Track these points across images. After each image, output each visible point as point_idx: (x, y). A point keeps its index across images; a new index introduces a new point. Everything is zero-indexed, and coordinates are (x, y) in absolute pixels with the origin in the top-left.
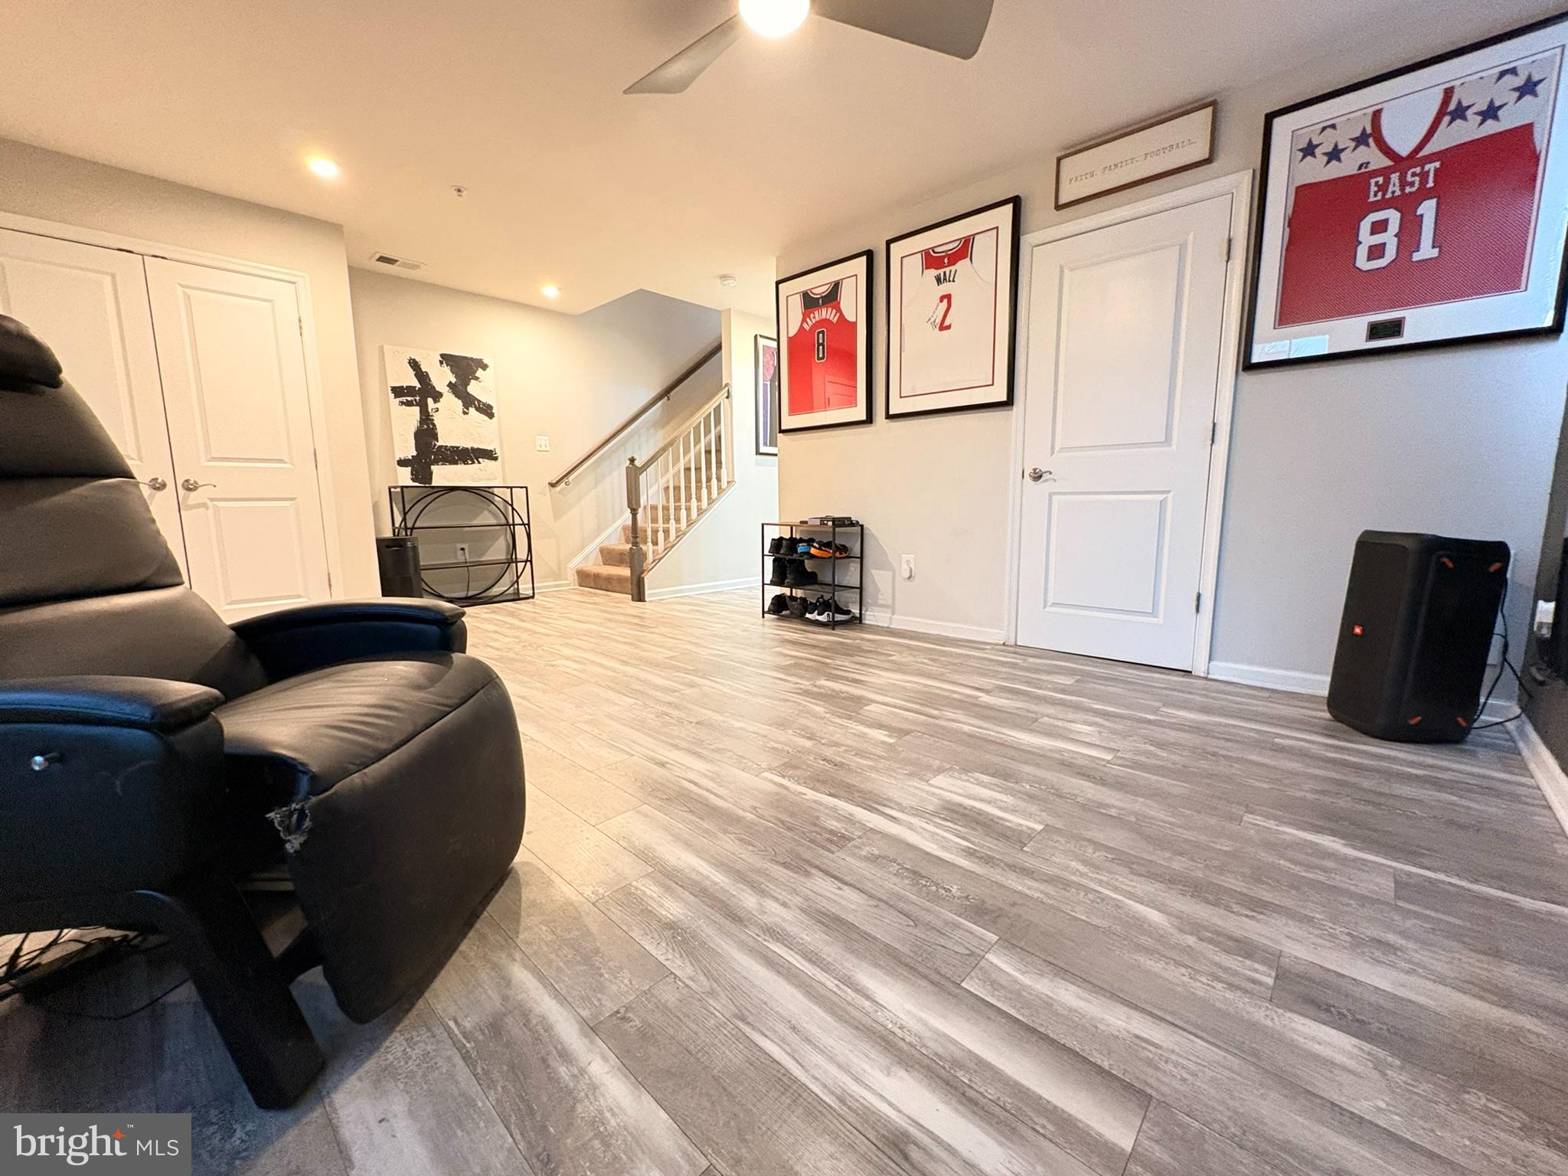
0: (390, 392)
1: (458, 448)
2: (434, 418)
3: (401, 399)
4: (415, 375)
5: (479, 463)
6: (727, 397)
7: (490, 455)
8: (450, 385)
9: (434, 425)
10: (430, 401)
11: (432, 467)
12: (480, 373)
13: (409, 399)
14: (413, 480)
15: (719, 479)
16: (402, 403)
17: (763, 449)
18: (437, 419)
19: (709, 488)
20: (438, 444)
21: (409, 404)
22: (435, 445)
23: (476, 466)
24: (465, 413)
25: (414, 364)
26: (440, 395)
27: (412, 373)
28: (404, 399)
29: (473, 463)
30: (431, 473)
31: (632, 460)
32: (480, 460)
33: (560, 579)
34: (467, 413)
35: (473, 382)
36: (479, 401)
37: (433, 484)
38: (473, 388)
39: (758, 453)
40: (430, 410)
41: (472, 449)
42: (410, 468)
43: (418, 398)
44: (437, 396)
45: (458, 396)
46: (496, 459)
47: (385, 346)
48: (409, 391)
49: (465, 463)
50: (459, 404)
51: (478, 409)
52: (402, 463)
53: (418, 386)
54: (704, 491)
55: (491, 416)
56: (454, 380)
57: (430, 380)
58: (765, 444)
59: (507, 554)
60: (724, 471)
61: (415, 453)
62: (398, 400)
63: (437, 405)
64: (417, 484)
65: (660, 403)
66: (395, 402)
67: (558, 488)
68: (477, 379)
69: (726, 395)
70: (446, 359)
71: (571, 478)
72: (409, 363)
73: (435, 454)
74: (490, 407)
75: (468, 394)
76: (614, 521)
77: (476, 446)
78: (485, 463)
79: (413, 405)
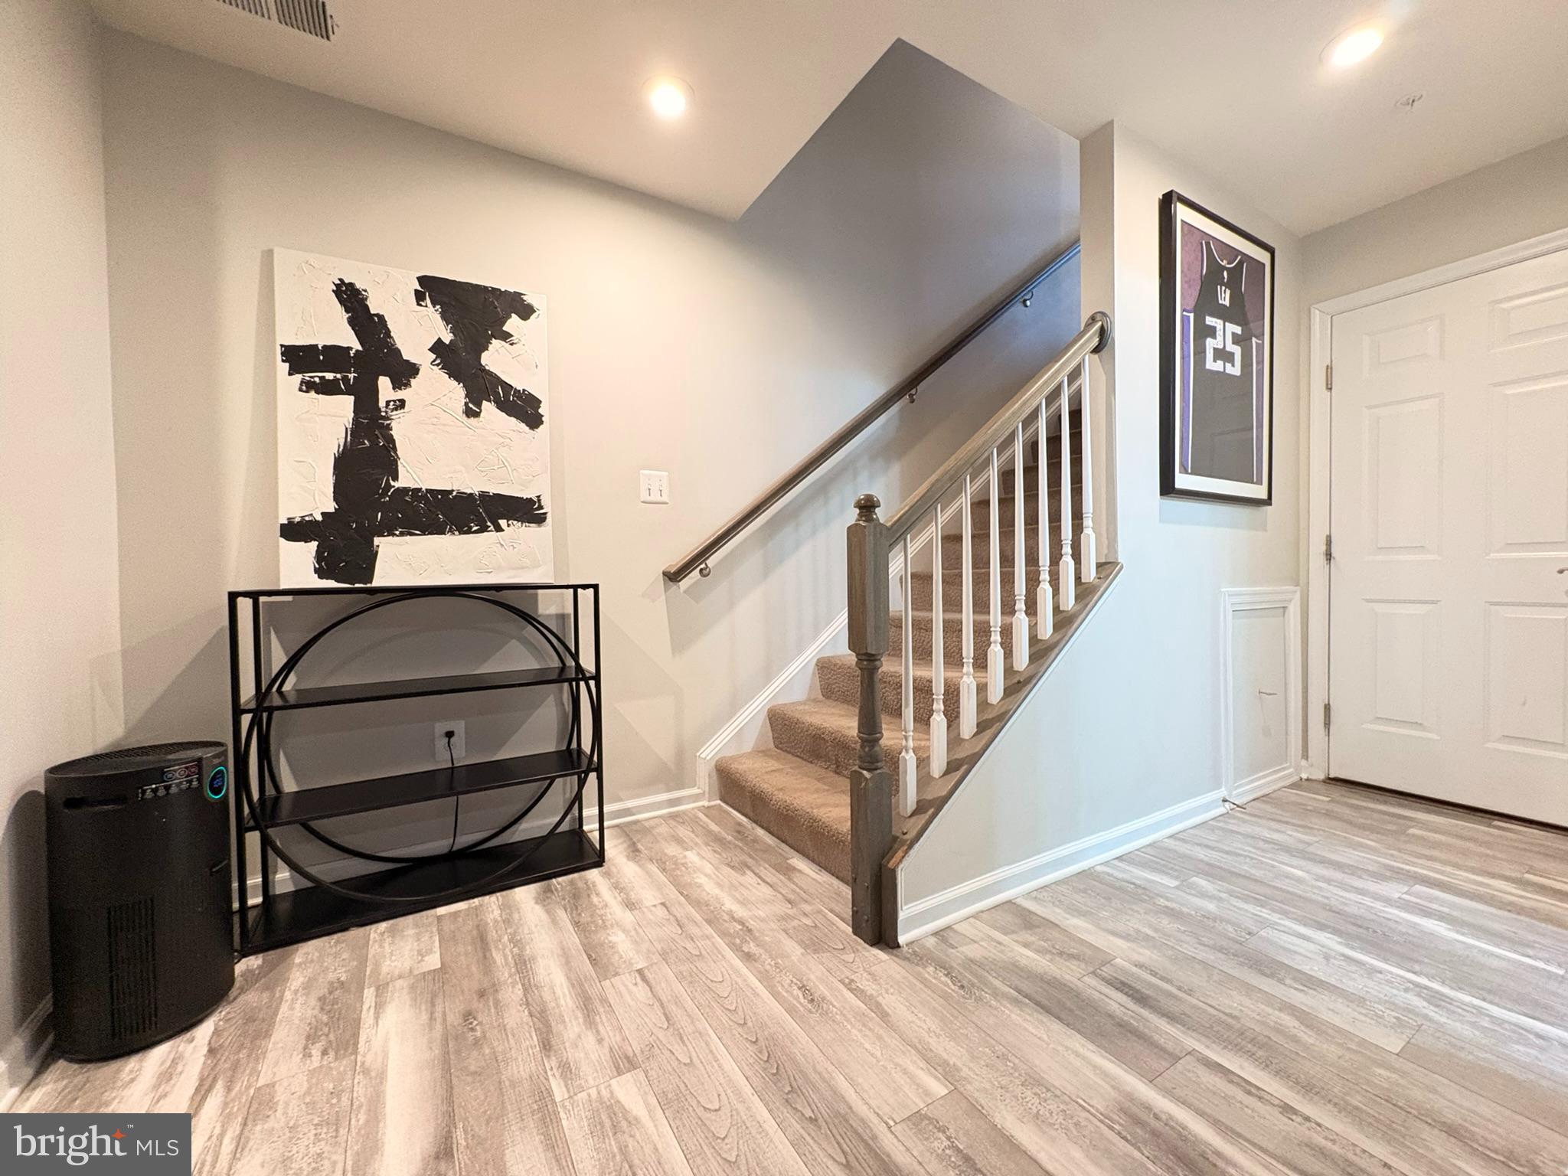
0: (279, 357)
1: (446, 493)
2: (394, 424)
3: (307, 376)
4: (351, 321)
5: (499, 529)
6: (1096, 350)
7: (527, 511)
8: (438, 348)
9: (391, 440)
10: (384, 383)
11: (377, 540)
12: (513, 324)
13: (329, 376)
14: (321, 573)
15: (1077, 556)
16: (308, 386)
17: (1182, 481)
18: (401, 428)
19: (1055, 582)
20: (396, 485)
21: (327, 388)
22: (389, 486)
23: (490, 536)
24: (470, 413)
25: (350, 297)
26: (413, 370)
27: (341, 315)
28: (316, 376)
29: (483, 529)
30: (374, 556)
31: (867, 507)
32: (503, 523)
33: (681, 786)
34: (477, 415)
35: (495, 344)
36: (507, 387)
37: (378, 582)
38: (495, 358)
39: (1167, 487)
40: (382, 404)
41: (484, 495)
42: (314, 545)
43: (351, 376)
44: (404, 373)
45: (454, 374)
46: (540, 519)
47: (277, 251)
48: (334, 356)
49: (464, 530)
50: (456, 393)
51: (505, 406)
52: (294, 531)
53: (356, 345)
54: (1045, 589)
55: (533, 420)
56: (447, 338)
57: (388, 333)
58: (1184, 470)
59: (559, 741)
60: (1089, 534)
61: (331, 507)
62: (298, 377)
63: (400, 394)
64: (331, 584)
65: (894, 409)
66: (288, 383)
67: (685, 583)
68: (506, 336)
69: (1096, 341)
70: (432, 289)
71: (712, 561)
72: (338, 292)
73: (384, 507)
74: (533, 402)
75: (483, 370)
76: (800, 651)
77: (492, 490)
78: (514, 531)
79: (340, 392)
